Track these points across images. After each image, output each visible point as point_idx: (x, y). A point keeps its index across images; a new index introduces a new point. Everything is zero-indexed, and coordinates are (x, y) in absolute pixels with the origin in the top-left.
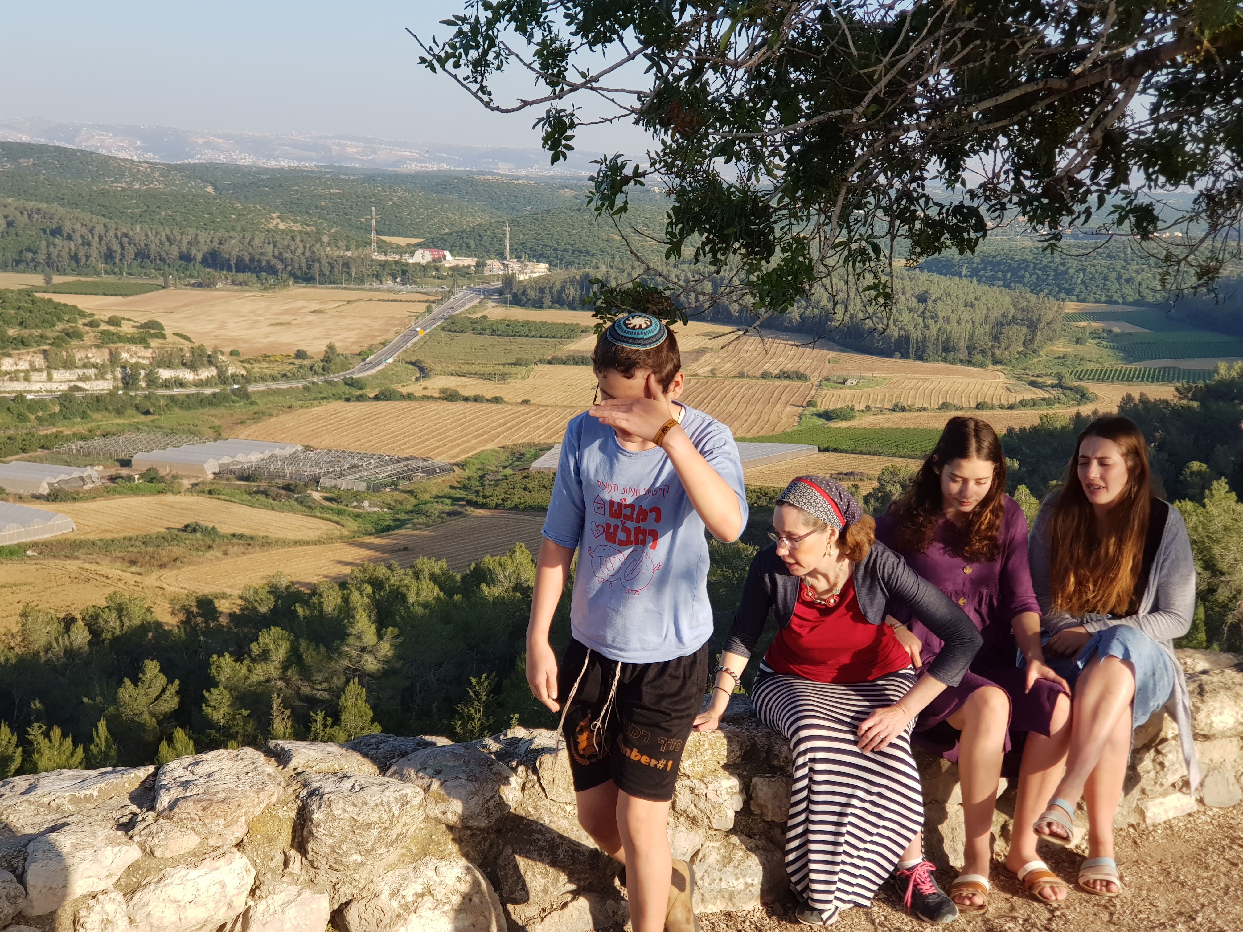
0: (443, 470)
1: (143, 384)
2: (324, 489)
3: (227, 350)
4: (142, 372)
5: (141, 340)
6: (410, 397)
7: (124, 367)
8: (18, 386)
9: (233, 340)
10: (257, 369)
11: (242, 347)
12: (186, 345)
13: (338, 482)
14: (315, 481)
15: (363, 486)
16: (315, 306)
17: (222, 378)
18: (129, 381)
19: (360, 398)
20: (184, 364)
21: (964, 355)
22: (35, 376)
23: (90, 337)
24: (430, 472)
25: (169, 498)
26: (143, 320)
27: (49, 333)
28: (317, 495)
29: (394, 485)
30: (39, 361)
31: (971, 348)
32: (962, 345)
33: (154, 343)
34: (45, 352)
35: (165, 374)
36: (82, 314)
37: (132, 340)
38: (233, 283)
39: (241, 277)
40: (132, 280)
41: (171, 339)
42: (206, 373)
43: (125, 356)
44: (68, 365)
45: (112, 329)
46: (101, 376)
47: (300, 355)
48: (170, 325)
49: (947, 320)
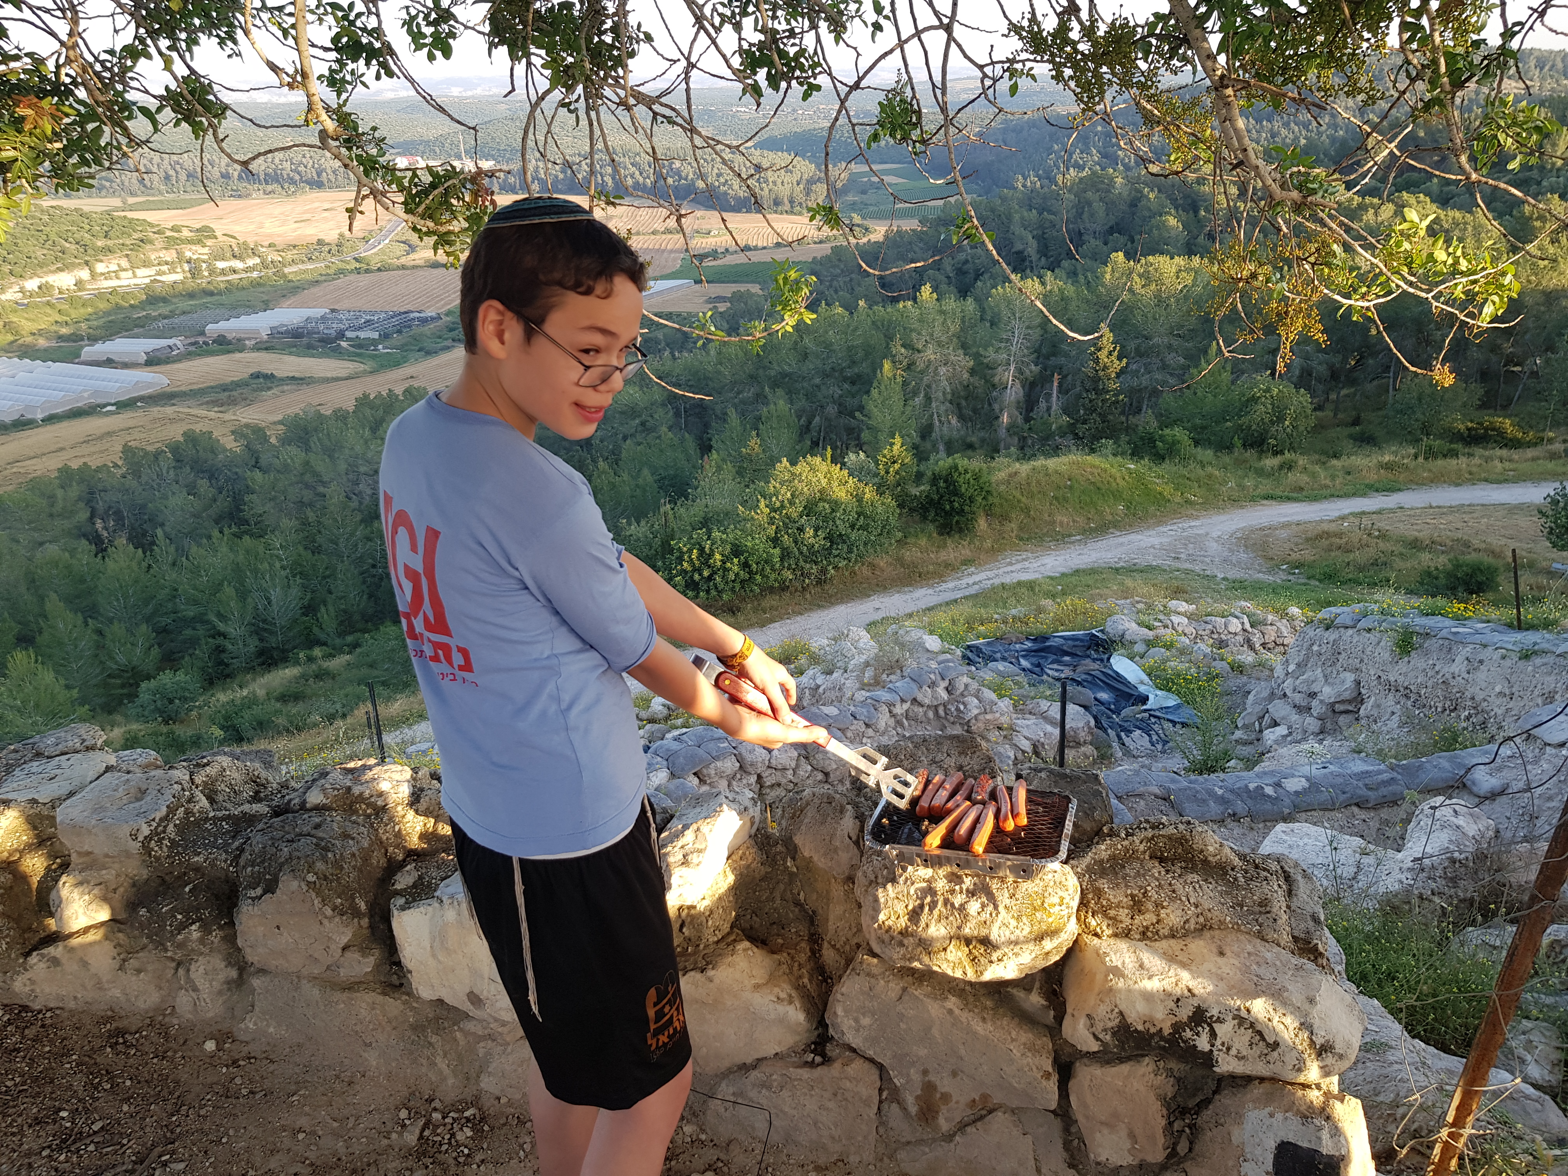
0: (433, 319)
1: (206, 274)
2: (348, 339)
3: (266, 243)
4: (204, 265)
5: (199, 242)
6: (404, 267)
7: (189, 262)
8: (114, 283)
9: (270, 235)
10: (289, 255)
11: (278, 241)
12: (233, 242)
13: (359, 333)
14: (341, 335)
15: (376, 335)
16: (327, 206)
17: (264, 265)
18: (195, 272)
19: (367, 271)
20: (234, 257)
21: (787, 207)
22: (123, 274)
23: (159, 242)
24: (424, 321)
25: (238, 355)
26: (198, 226)
27: (128, 242)
28: (344, 344)
29: (399, 332)
30: (124, 263)
31: (791, 202)
32: (786, 201)
33: (209, 242)
34: (127, 256)
35: (220, 265)
36: (151, 225)
37: (190, 242)
38: (265, 193)
39: (269, 188)
40: (187, 196)
41: (221, 238)
42: (251, 262)
43: (188, 254)
44: (146, 264)
45: (175, 234)
46: (173, 271)
47: (320, 242)
48: (219, 228)
49: (774, 183)
